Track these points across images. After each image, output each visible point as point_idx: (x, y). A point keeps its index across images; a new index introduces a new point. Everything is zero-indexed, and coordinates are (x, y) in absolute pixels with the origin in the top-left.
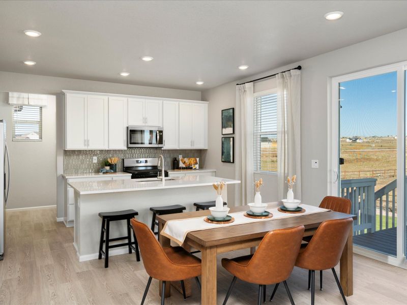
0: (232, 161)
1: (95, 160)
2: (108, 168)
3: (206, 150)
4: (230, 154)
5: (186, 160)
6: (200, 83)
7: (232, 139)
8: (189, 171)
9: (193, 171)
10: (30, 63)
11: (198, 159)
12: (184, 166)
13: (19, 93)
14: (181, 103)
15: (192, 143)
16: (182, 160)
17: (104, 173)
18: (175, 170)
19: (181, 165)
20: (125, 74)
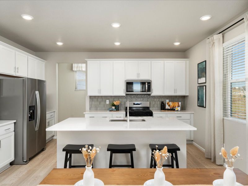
0: (205, 106)
1: (108, 102)
2: (114, 108)
3: (187, 96)
4: (203, 100)
5: (171, 103)
6: (177, 44)
7: (205, 87)
8: (172, 112)
9: (176, 112)
10: (60, 44)
11: (180, 103)
12: (169, 108)
13: (77, 64)
14: (165, 61)
15: (175, 91)
16: (168, 104)
17: (110, 111)
18: (162, 111)
19: (167, 107)
20: (117, 44)
